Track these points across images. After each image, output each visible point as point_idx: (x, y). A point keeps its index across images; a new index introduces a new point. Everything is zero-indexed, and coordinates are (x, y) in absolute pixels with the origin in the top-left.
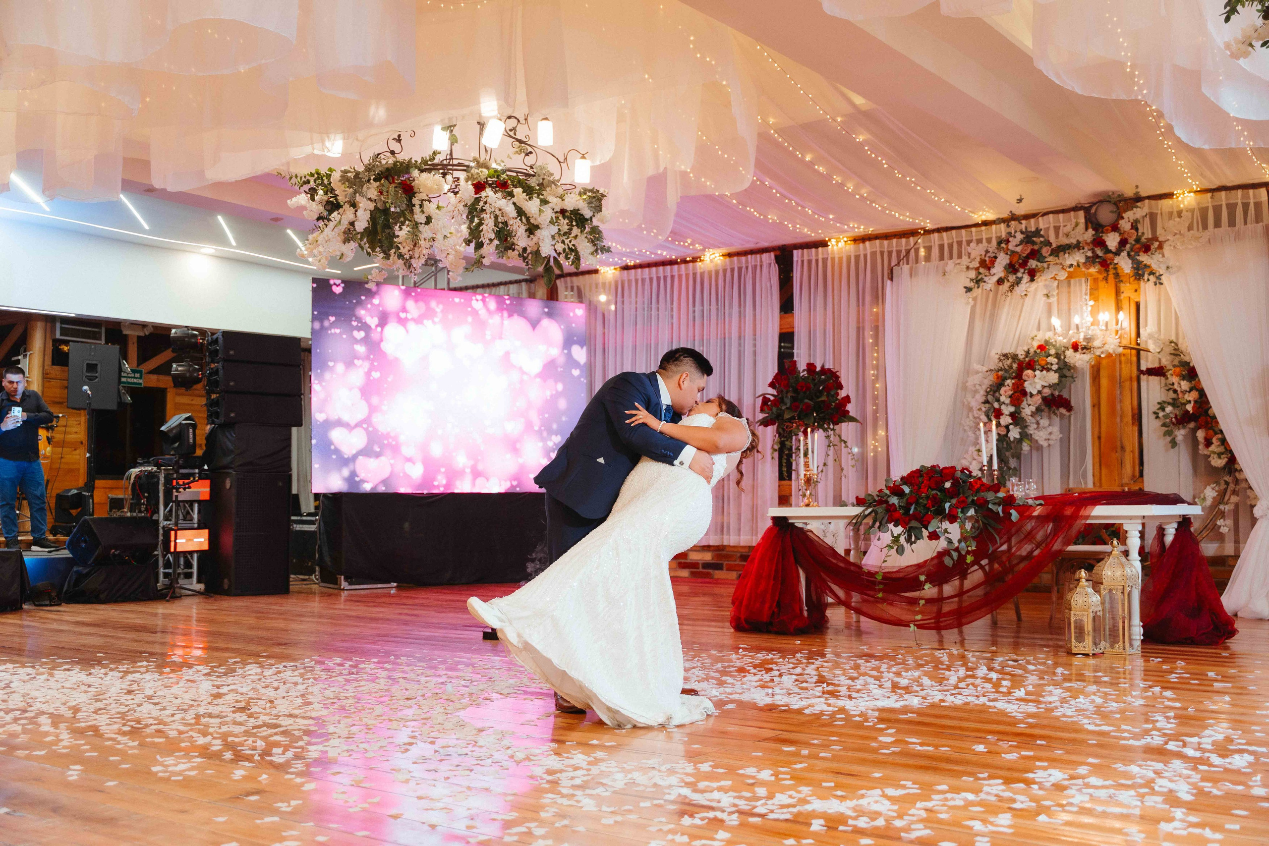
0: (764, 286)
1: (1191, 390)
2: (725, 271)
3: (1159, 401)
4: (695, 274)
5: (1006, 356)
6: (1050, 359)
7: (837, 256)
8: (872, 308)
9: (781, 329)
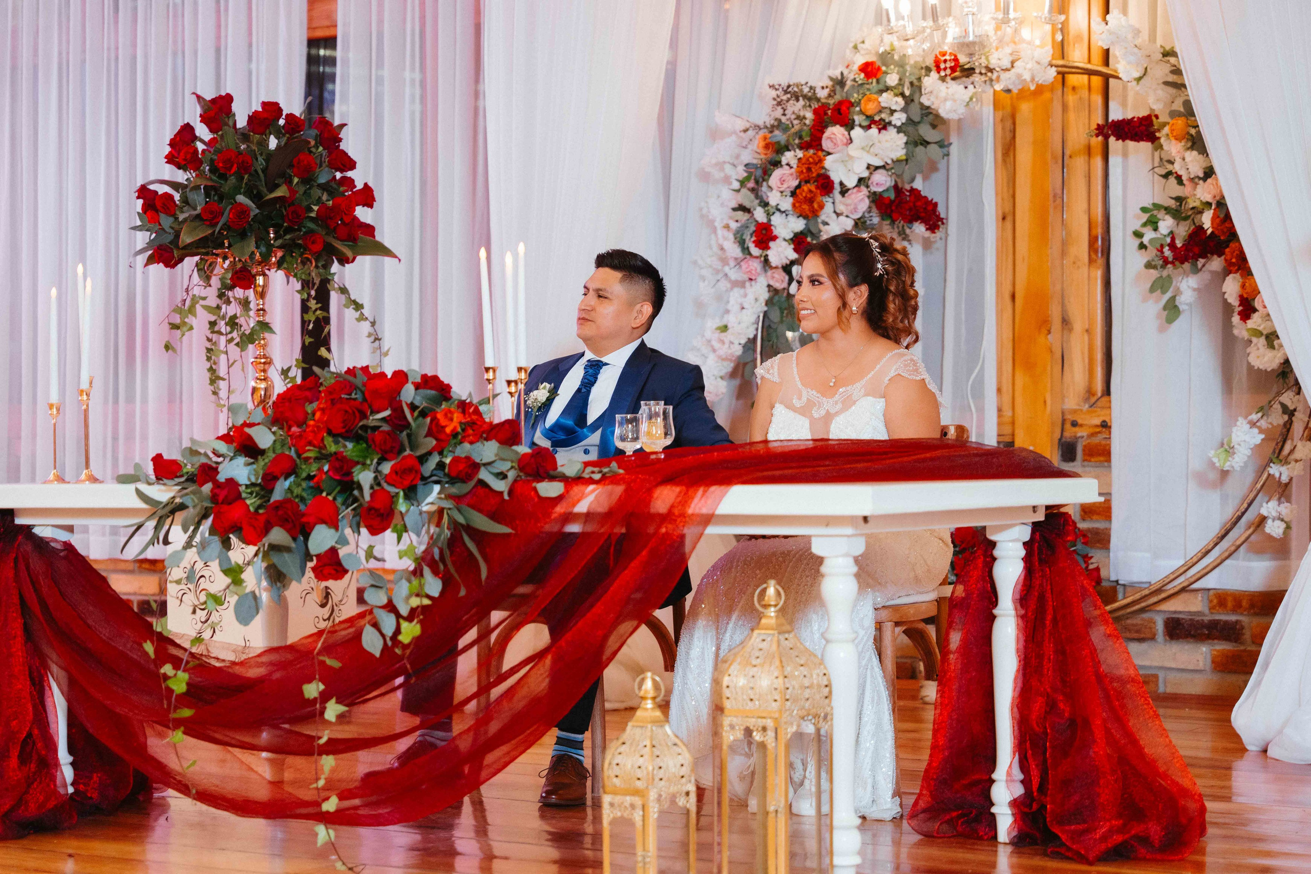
3: (1147, 203)
5: (793, 93)
6: (886, 99)
9: (310, 28)
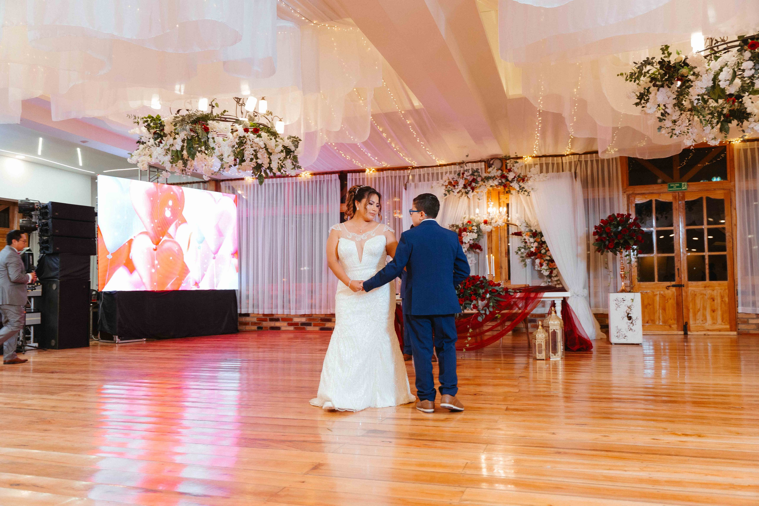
0: (333, 188)
1: (535, 242)
2: (312, 182)
3: (518, 247)
4: (296, 183)
6: (473, 228)
7: (369, 177)
8: (386, 203)
